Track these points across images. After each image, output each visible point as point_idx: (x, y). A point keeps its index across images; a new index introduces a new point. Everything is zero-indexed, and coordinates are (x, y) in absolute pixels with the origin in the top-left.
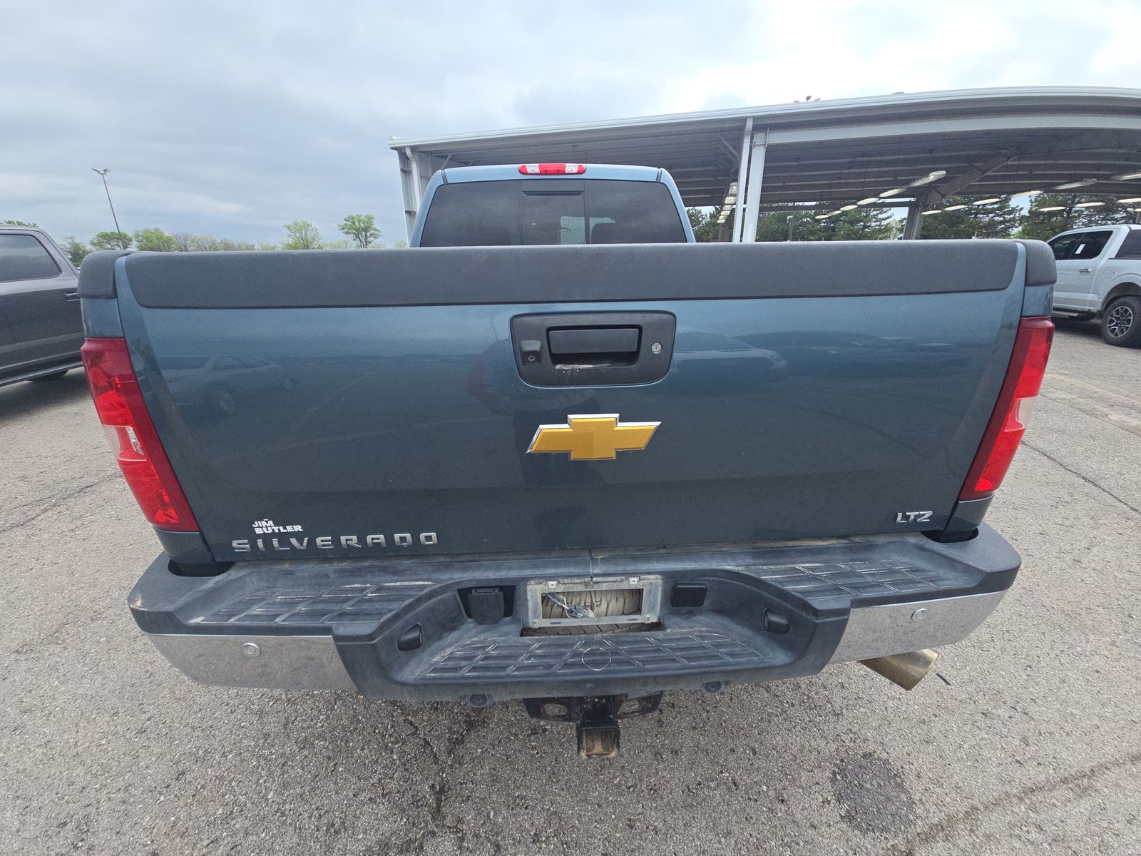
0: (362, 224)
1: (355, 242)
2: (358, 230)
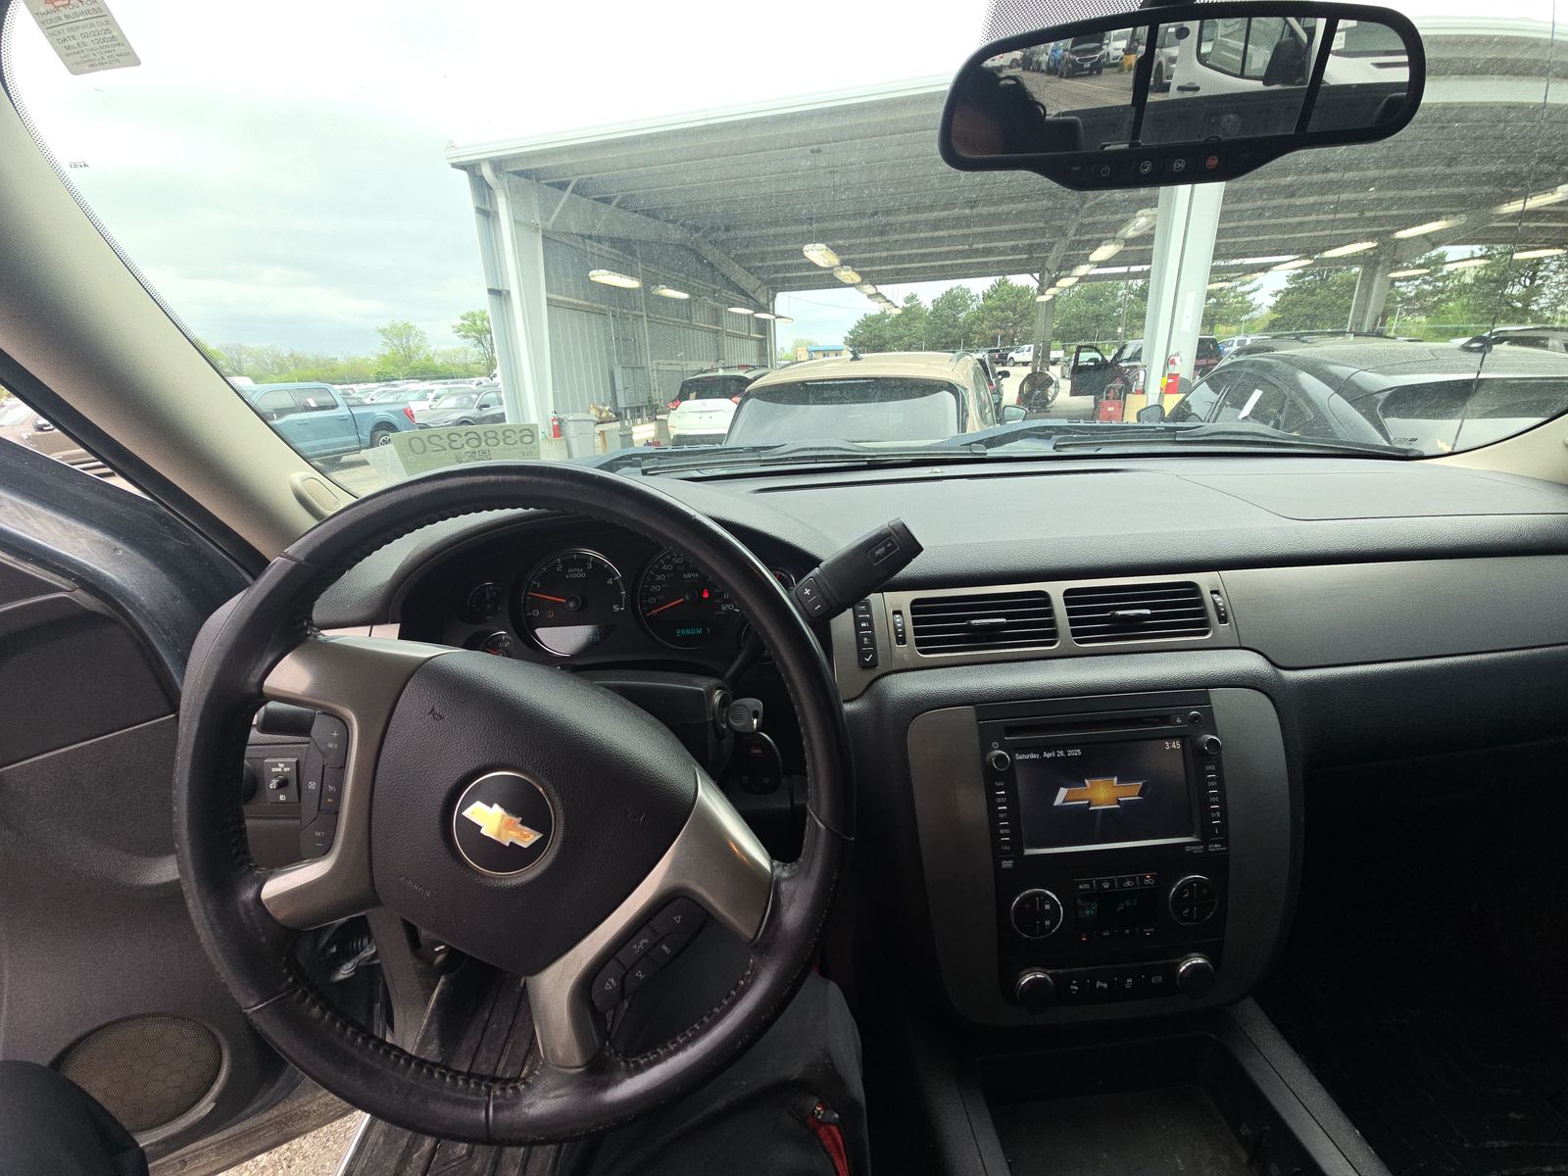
0: (486, 324)
1: (478, 349)
2: (480, 332)
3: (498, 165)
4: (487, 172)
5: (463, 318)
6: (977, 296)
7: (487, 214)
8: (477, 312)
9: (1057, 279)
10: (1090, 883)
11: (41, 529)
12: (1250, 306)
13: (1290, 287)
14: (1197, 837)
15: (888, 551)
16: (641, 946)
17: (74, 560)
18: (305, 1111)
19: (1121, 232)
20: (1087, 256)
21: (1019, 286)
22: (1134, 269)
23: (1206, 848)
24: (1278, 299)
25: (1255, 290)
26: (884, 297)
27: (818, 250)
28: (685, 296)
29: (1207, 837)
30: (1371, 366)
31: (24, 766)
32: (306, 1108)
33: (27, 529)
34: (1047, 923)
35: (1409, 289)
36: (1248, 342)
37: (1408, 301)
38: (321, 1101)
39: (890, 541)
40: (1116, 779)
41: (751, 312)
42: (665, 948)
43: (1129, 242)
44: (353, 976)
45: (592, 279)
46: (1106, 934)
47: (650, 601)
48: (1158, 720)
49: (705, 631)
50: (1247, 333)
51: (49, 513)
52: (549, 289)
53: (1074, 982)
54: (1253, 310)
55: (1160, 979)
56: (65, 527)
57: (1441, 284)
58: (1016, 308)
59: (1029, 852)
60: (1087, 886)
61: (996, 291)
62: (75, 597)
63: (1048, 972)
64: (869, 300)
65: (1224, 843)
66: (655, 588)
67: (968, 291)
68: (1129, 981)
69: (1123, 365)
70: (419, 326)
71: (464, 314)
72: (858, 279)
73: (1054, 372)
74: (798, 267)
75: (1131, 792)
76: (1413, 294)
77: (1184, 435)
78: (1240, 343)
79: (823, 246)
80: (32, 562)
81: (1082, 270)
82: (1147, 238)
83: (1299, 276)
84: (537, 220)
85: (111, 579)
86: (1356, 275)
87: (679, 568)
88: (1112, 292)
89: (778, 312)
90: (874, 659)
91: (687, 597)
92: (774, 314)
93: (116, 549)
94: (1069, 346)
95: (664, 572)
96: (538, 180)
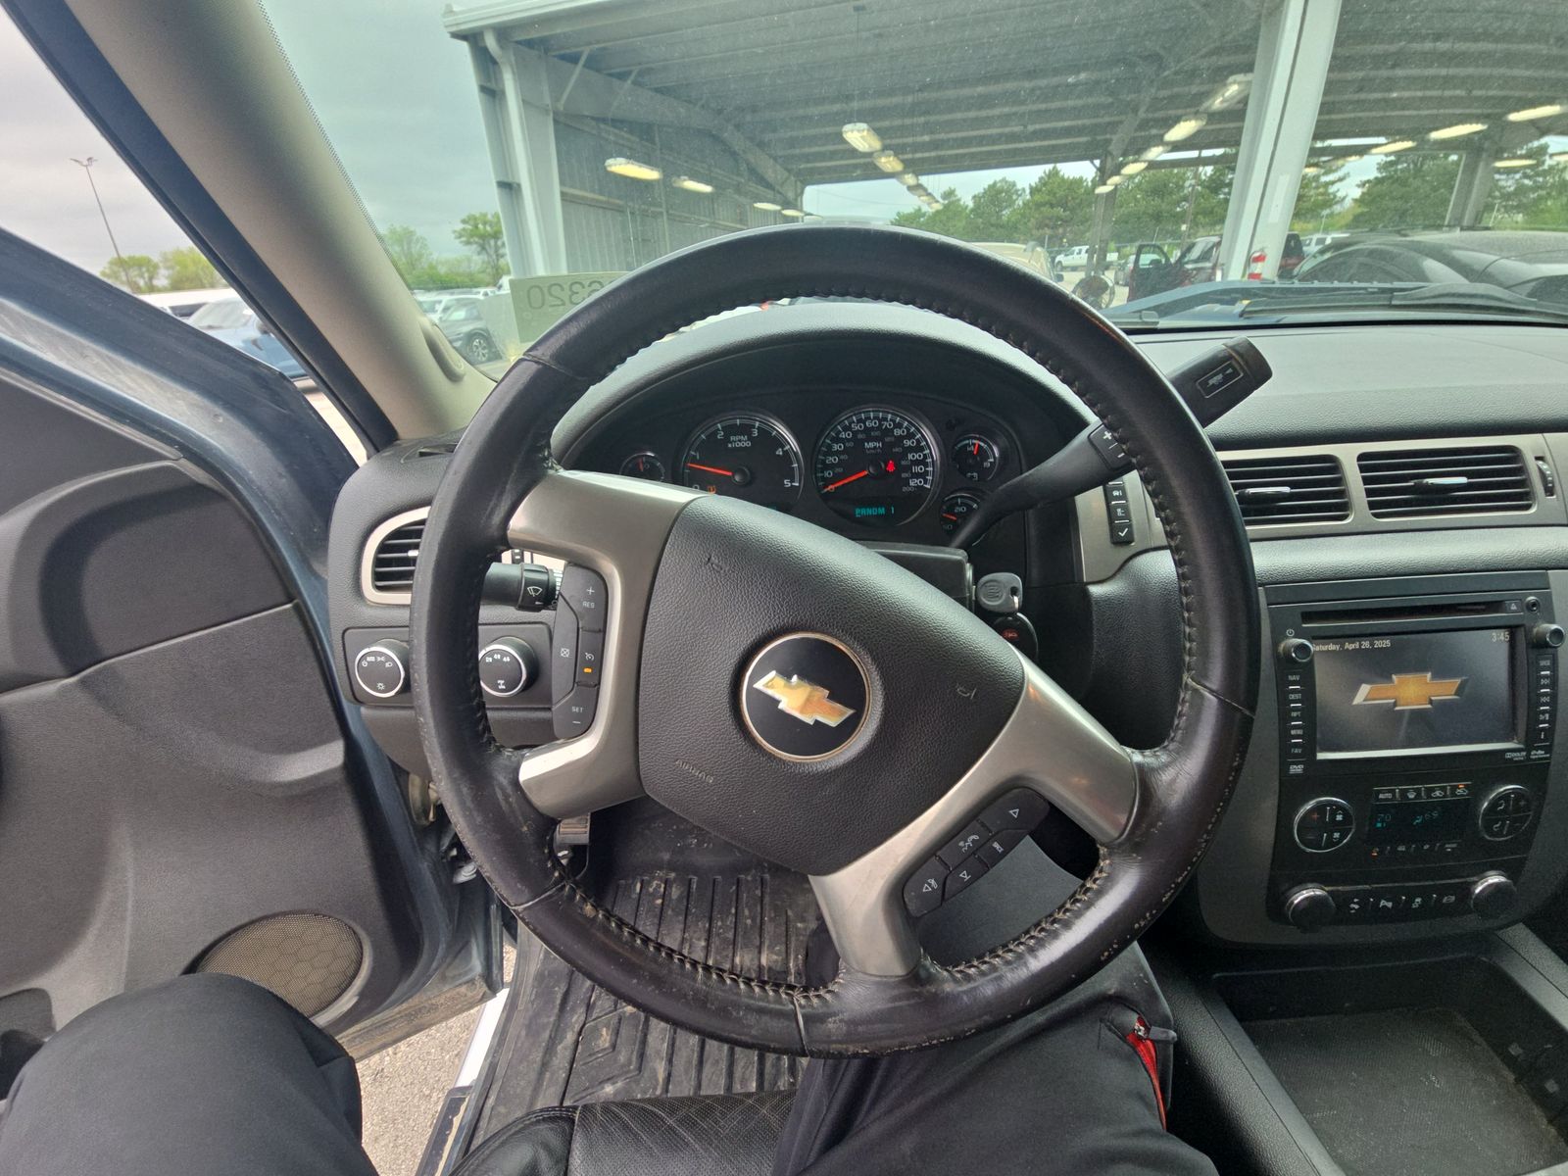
0: (488, 228)
1: (481, 257)
2: (484, 237)
3: (503, 32)
4: (491, 42)
5: (464, 222)
6: (1024, 190)
7: (492, 93)
8: (478, 215)
9: (1123, 165)
10: (1392, 791)
11: (133, 385)
12: (1333, 199)
13: (1379, 175)
14: (1519, 743)
15: (1227, 378)
16: (969, 843)
17: (175, 423)
18: (433, 1004)
19: (1206, 104)
20: (1162, 136)
21: (1071, 178)
22: (1207, 153)
23: (1529, 754)
24: (1365, 190)
25: (1341, 180)
26: (925, 190)
27: (859, 131)
28: (707, 189)
29: (1531, 740)
30: (1513, 254)
31: (139, 656)
32: (434, 1001)
33: (119, 385)
34: (1337, 835)
35: (1508, 184)
36: (1328, 241)
37: (1507, 196)
38: (448, 995)
39: (1230, 366)
40: (1429, 675)
41: (778, 208)
42: (996, 845)
43: (1212, 117)
44: (474, 879)
45: (609, 169)
46: (1401, 848)
47: (826, 474)
48: (1483, 607)
49: (888, 510)
50: (1326, 230)
51: (139, 368)
52: (562, 183)
53: (1356, 900)
54: (1336, 203)
55: (1453, 898)
56: (158, 385)
57: (1541, 179)
58: (1066, 203)
59: (1321, 756)
60: (1389, 795)
61: (1045, 184)
62: (179, 465)
63: (1327, 889)
64: (907, 192)
65: (1548, 749)
66: (831, 460)
67: (1014, 184)
68: (1418, 900)
69: (1189, 266)
70: (420, 232)
71: (464, 216)
72: (899, 167)
73: (1109, 277)
74: (833, 155)
75: (1446, 690)
76: (1512, 189)
77: (1404, 298)
78: (1320, 241)
79: (864, 126)
80: (129, 425)
81: (1156, 153)
82: (1237, 113)
83: (1391, 164)
84: (548, 100)
85: (216, 448)
86: (1457, 163)
87: (860, 436)
88: (1177, 184)
89: (807, 208)
90: (1130, 533)
91: (871, 470)
92: (801, 210)
93: (216, 416)
94: (1124, 247)
95: (842, 441)
96: (547, 51)
